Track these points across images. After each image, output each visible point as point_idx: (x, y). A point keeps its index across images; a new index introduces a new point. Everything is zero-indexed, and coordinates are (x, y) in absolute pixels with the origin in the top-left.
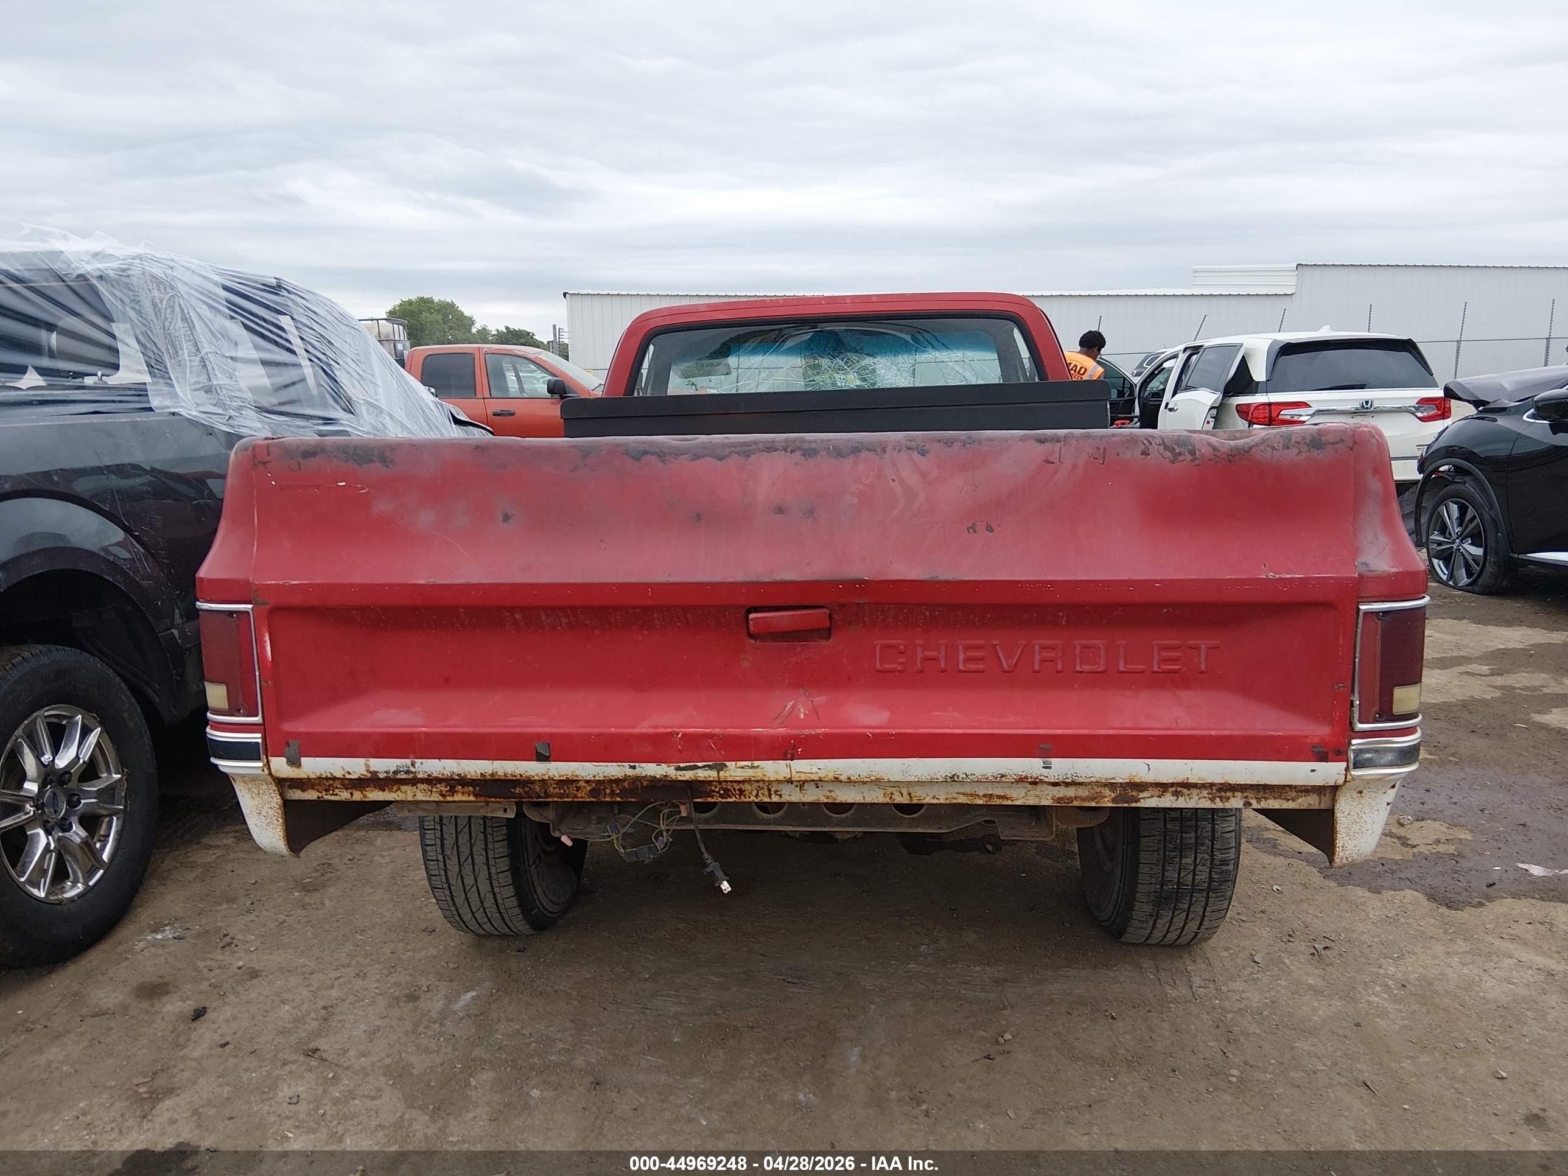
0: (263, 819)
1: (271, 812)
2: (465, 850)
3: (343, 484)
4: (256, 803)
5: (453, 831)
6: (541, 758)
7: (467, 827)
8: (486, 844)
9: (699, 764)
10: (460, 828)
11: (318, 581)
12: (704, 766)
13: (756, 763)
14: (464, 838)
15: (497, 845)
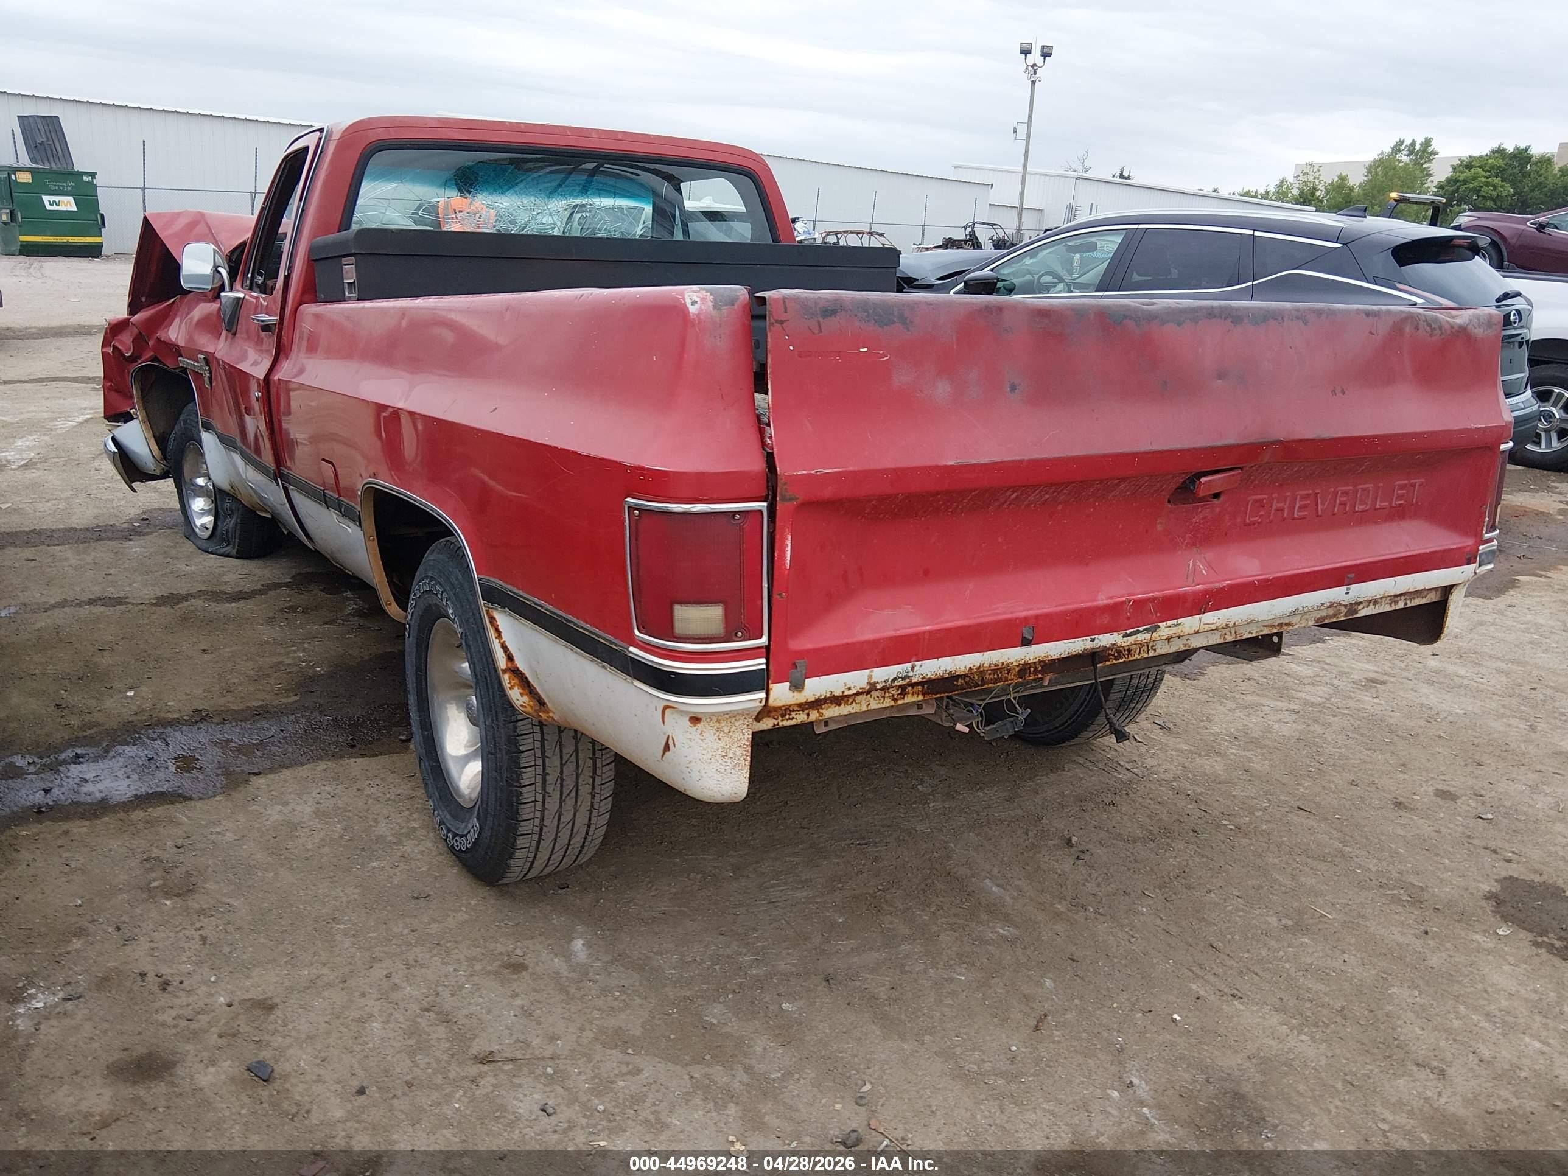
0: (729, 761)
1: (739, 752)
2: (570, 783)
3: (865, 349)
4: (723, 744)
5: (558, 764)
6: (1026, 643)
7: (574, 754)
8: (594, 772)
9: (1141, 629)
10: (565, 758)
11: (851, 469)
12: (1144, 630)
13: (1180, 621)
14: (569, 769)
15: (605, 769)
